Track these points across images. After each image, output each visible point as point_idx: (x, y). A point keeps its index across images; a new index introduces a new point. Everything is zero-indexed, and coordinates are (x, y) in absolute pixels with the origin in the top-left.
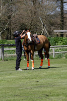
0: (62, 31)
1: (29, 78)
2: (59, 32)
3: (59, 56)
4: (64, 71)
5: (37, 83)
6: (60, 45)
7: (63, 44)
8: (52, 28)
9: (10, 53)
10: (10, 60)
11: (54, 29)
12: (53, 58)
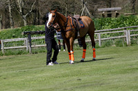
0: (109, 9)
1: (68, 76)
2: (105, 12)
3: (108, 44)
4: (115, 63)
5: (79, 82)
6: (107, 28)
7: (112, 27)
8: (96, 6)
9: (40, 43)
10: (41, 52)
11: (98, 7)
12: (98, 47)
